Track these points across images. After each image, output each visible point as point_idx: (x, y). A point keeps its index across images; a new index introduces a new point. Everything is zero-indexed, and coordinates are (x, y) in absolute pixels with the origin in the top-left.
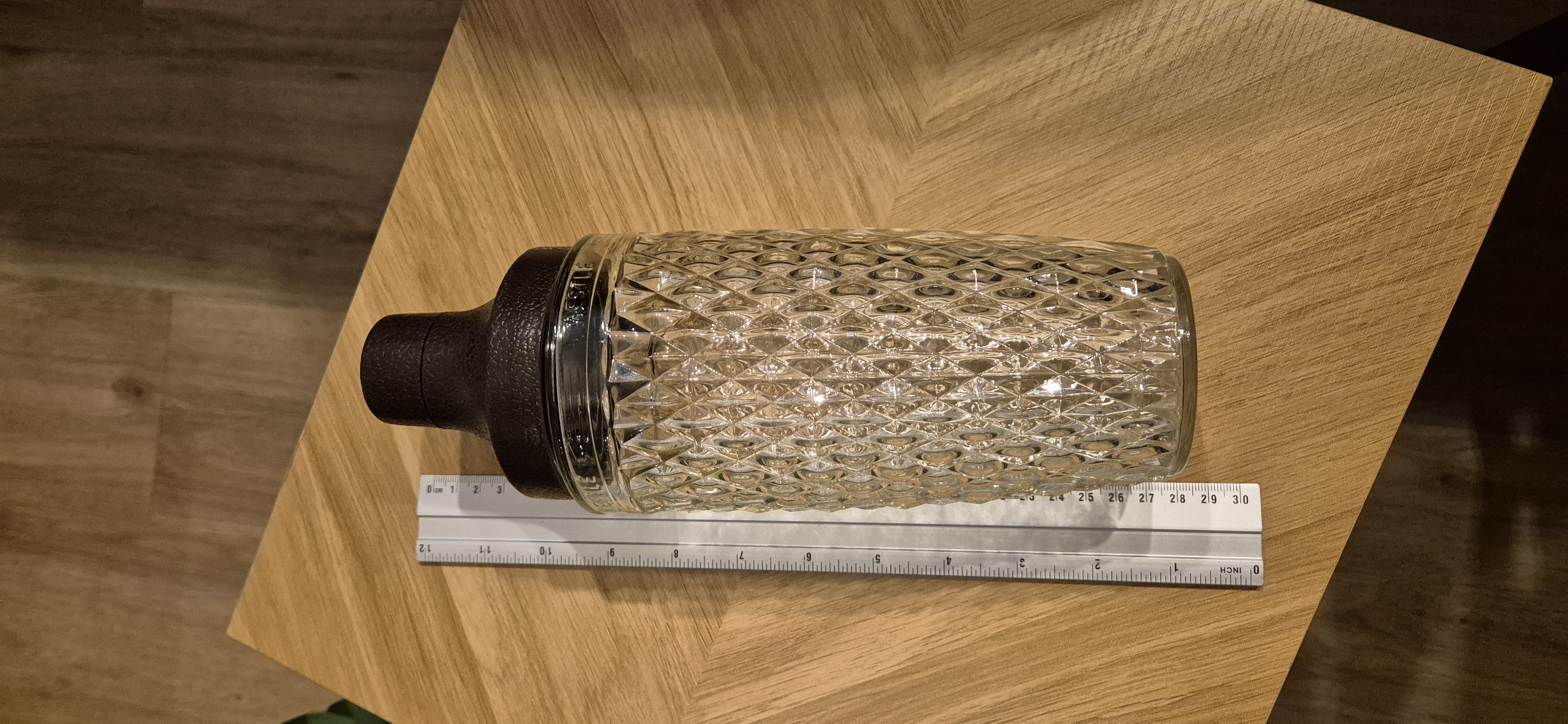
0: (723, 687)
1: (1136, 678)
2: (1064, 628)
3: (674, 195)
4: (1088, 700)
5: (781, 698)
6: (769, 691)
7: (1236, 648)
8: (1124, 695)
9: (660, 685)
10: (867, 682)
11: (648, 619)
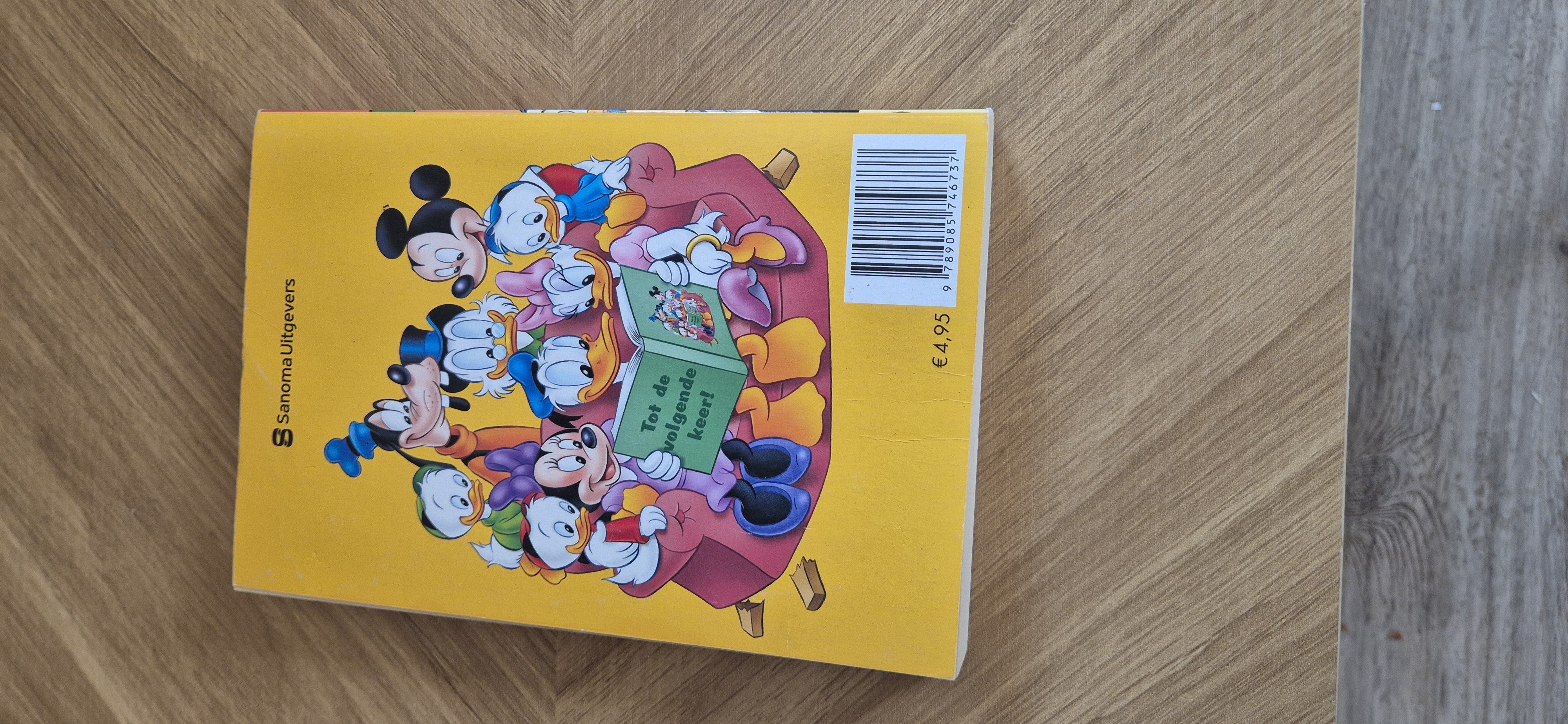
1: (1130, 641)
4: (1076, 696)
7: (1254, 544)
8: (1123, 672)
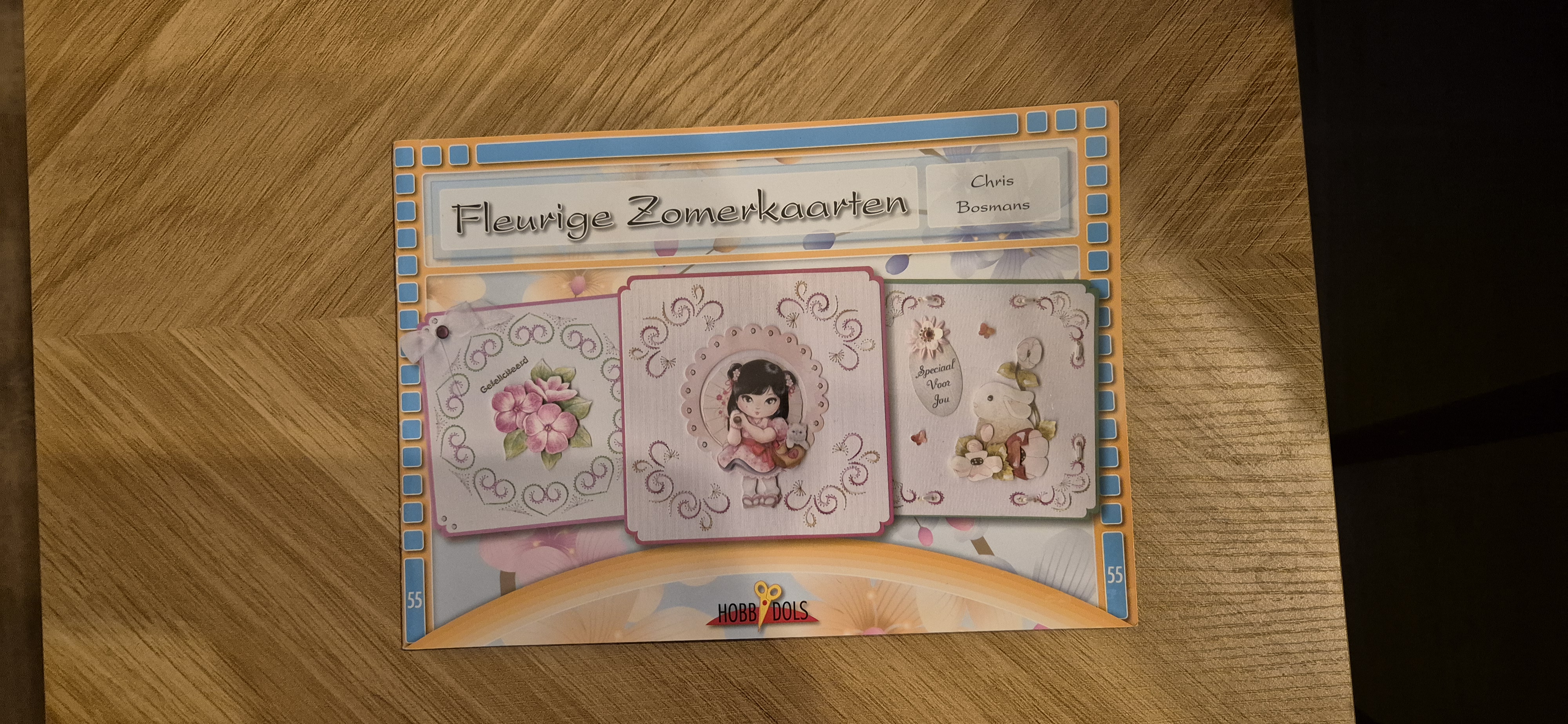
0: (274, 353)
2: (540, 696)
3: (810, 15)
5: (299, 426)
6: (299, 408)
9: (238, 280)
10: (367, 513)
11: (305, 229)
